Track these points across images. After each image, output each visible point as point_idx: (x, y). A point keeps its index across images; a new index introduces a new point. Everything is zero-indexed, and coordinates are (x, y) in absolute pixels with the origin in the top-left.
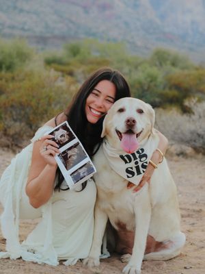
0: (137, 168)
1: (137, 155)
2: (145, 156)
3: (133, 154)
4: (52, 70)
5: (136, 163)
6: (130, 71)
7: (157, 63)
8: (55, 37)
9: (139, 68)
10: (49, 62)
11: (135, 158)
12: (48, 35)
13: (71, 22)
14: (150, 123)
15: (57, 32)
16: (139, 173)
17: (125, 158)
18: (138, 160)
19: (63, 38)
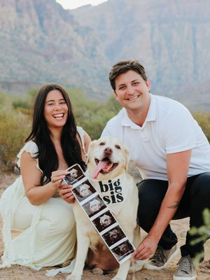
0: (113, 197)
1: (114, 187)
2: (120, 188)
3: (111, 185)
4: (20, 113)
5: (112, 193)
6: (91, 115)
7: (114, 108)
8: (19, 83)
9: (99, 113)
10: (16, 106)
11: (112, 189)
12: (12, 81)
13: (34, 69)
14: (125, 159)
15: (20, 78)
16: (114, 202)
17: (104, 187)
18: (114, 191)
19: (26, 83)
